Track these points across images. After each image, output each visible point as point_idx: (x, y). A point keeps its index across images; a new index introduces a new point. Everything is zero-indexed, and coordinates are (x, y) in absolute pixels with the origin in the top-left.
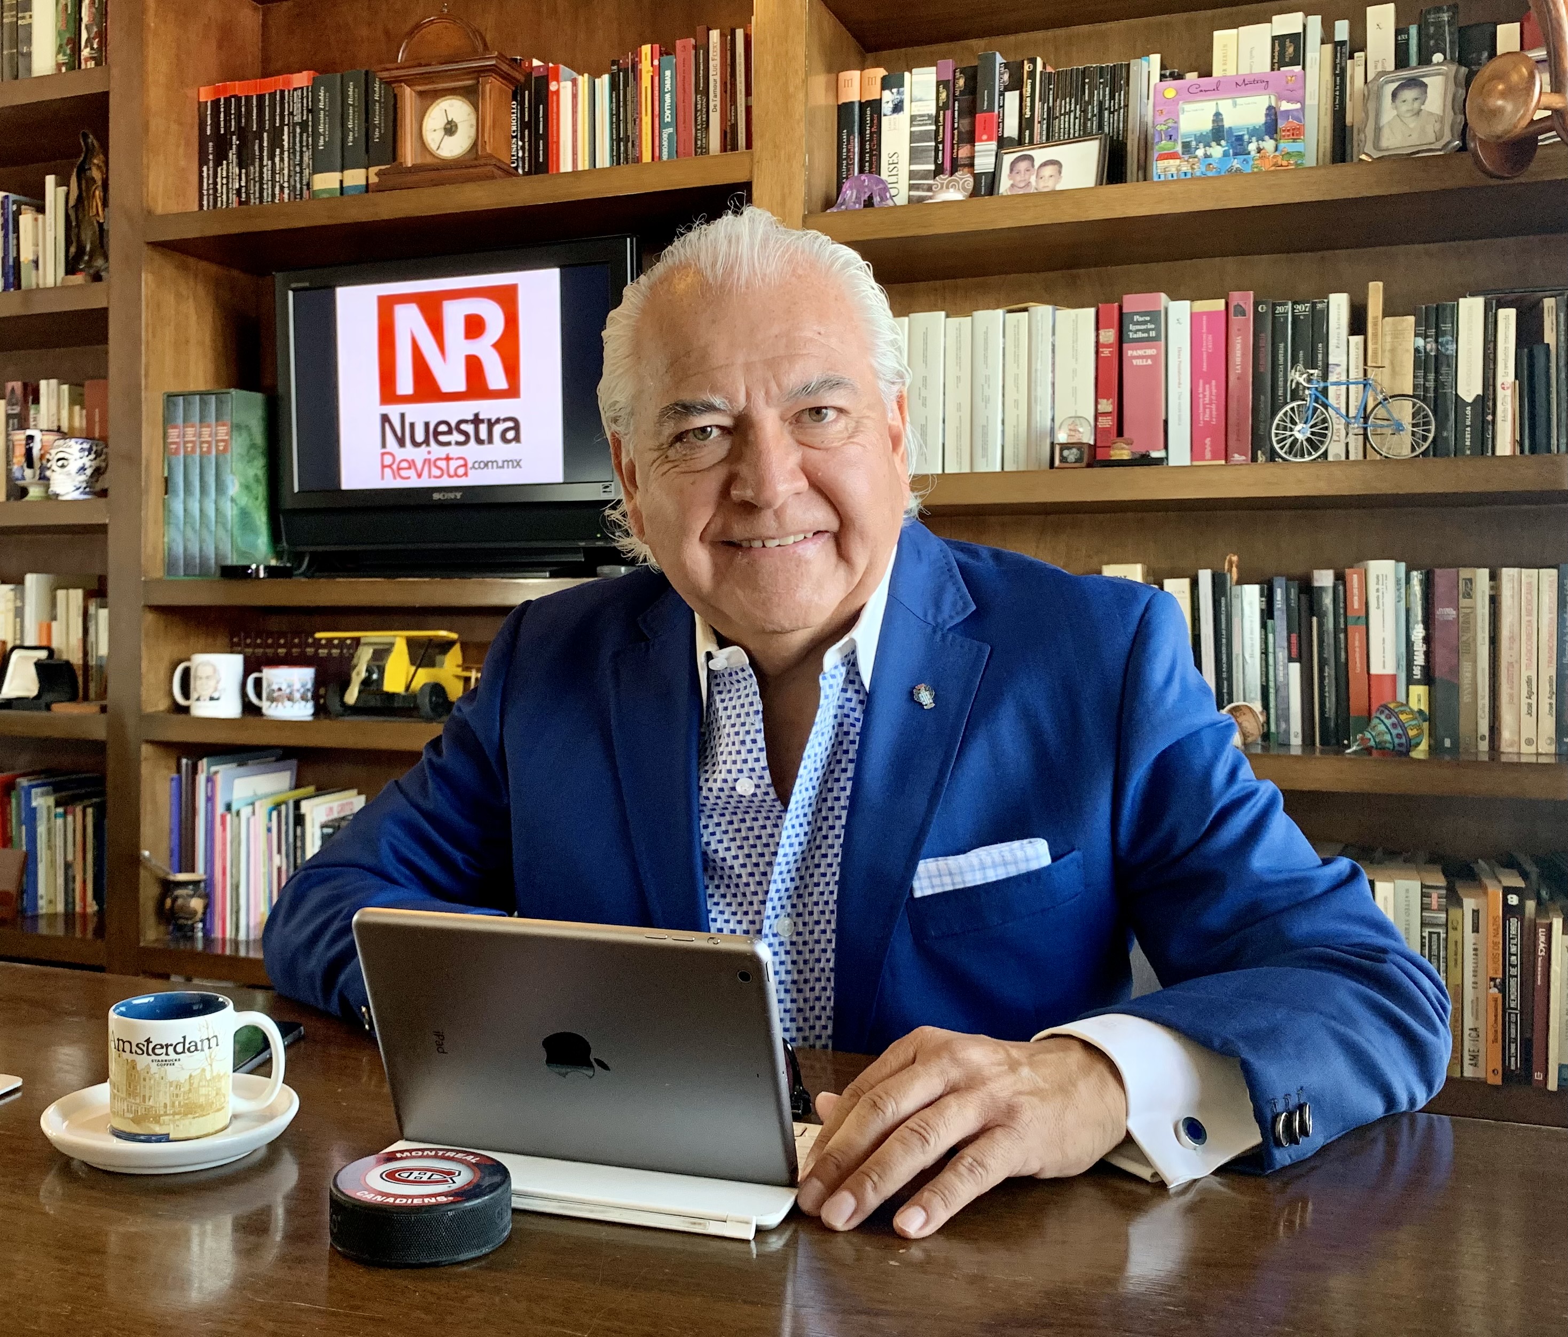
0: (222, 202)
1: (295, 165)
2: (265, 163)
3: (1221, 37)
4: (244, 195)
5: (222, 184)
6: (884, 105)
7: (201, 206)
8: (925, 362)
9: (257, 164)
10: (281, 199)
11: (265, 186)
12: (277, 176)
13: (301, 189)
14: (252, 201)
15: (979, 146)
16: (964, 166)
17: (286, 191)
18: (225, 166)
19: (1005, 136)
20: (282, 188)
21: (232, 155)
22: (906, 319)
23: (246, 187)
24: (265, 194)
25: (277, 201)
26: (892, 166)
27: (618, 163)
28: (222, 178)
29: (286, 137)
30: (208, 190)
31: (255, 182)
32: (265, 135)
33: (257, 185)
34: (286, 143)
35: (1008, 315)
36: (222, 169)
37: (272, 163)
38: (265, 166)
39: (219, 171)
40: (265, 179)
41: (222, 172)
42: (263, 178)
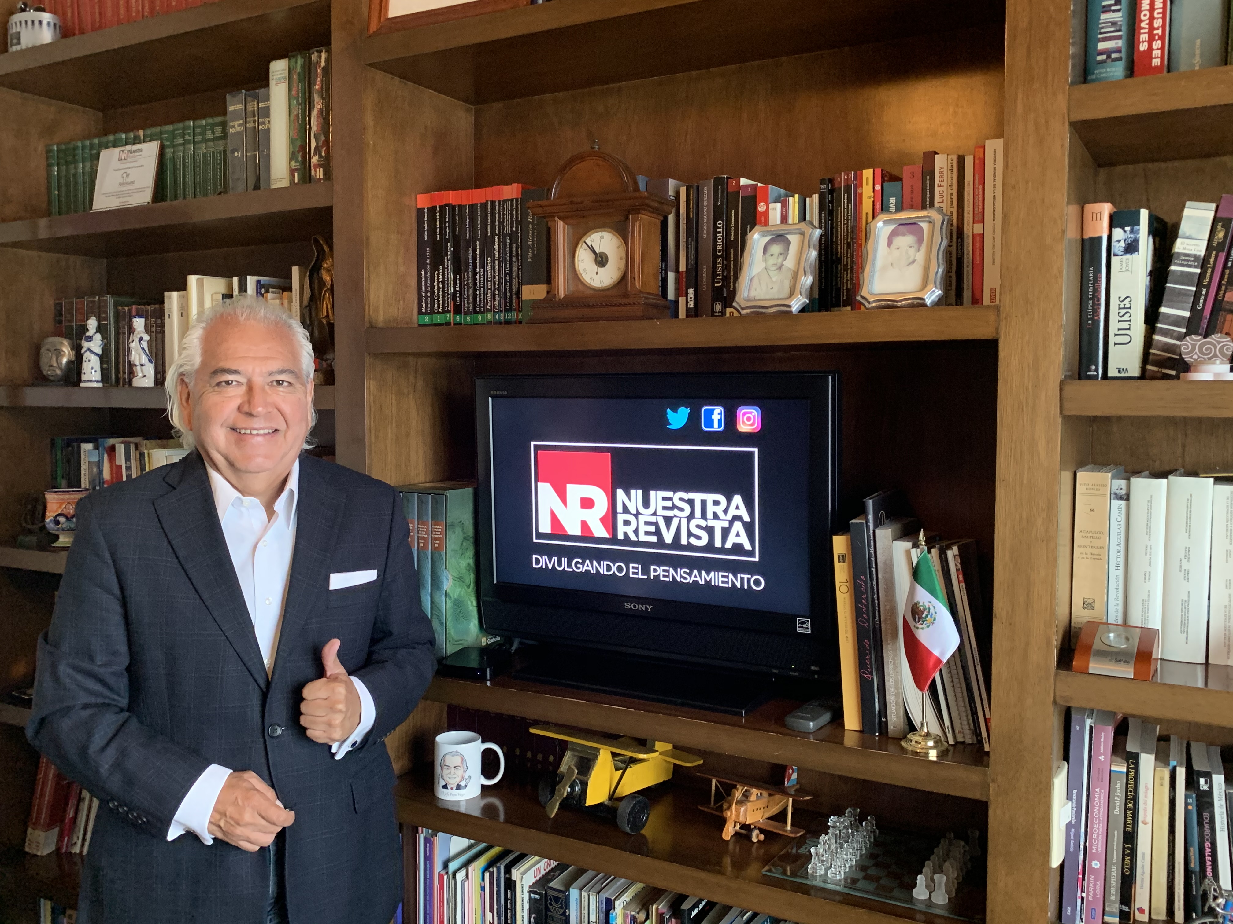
0: (439, 304)
1: (505, 275)
2: (478, 270)
4: (458, 299)
5: (439, 288)
7: (420, 307)
9: (471, 271)
11: (478, 292)
12: (489, 284)
13: (511, 297)
17: (497, 298)
18: (441, 271)
20: (493, 296)
21: (448, 261)
23: (460, 291)
24: (478, 299)
28: (439, 282)
29: (496, 246)
30: (426, 292)
31: (469, 288)
32: (478, 243)
33: (471, 291)
34: (496, 252)
36: (438, 274)
37: (484, 271)
38: (477, 273)
39: (436, 276)
40: (478, 285)
41: (438, 276)
42: (476, 284)
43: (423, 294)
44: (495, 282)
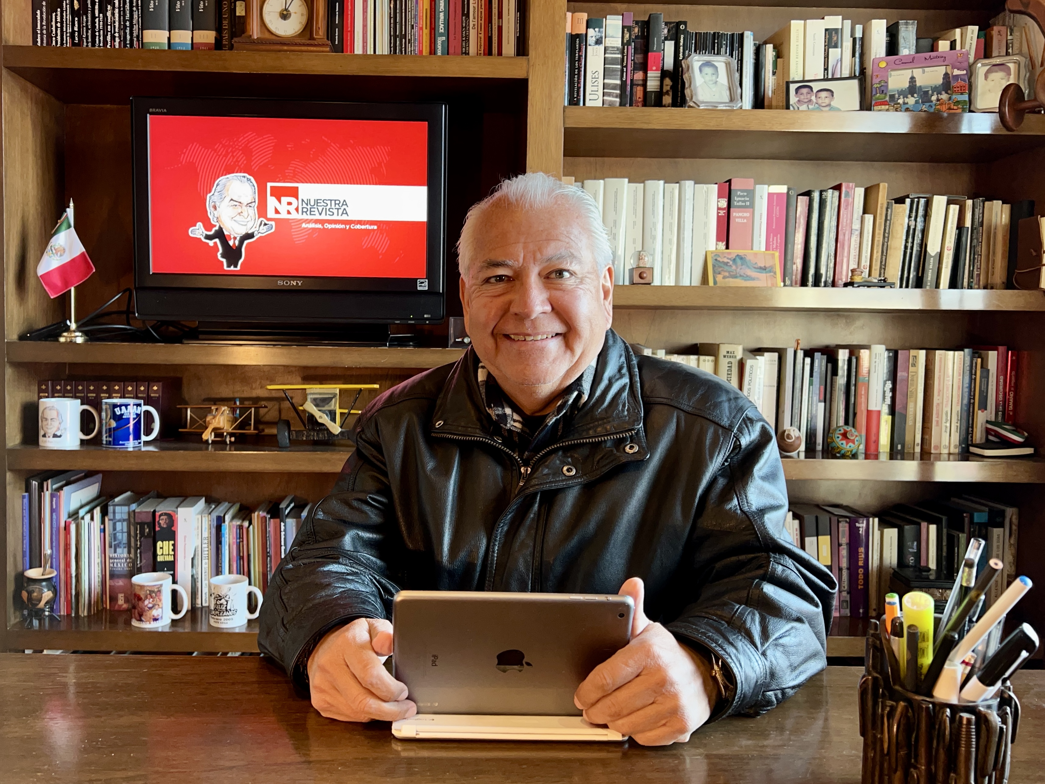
0: (56, 41)
1: (125, 21)
2: (97, 15)
3: (796, 25)
4: (77, 39)
5: (56, 27)
6: (589, 38)
7: (35, 42)
8: (616, 210)
9: (89, 15)
10: (113, 45)
11: (97, 34)
12: (109, 27)
13: (132, 40)
14: (85, 44)
15: (650, 74)
16: (638, 85)
17: (117, 40)
18: (59, 13)
19: (665, 69)
20: (113, 38)
21: (66, 4)
22: (602, 182)
23: (79, 31)
24: (97, 40)
25: (108, 47)
26: (594, 80)
27: (395, 53)
28: (56, 22)
30: (42, 30)
31: (87, 29)
33: (90, 31)
34: (117, 2)
35: (666, 185)
36: (56, 15)
37: (103, 16)
38: (97, 17)
39: (54, 17)
40: (97, 28)
41: (56, 18)
42: (96, 27)
43: (39, 32)
44: (115, 26)
